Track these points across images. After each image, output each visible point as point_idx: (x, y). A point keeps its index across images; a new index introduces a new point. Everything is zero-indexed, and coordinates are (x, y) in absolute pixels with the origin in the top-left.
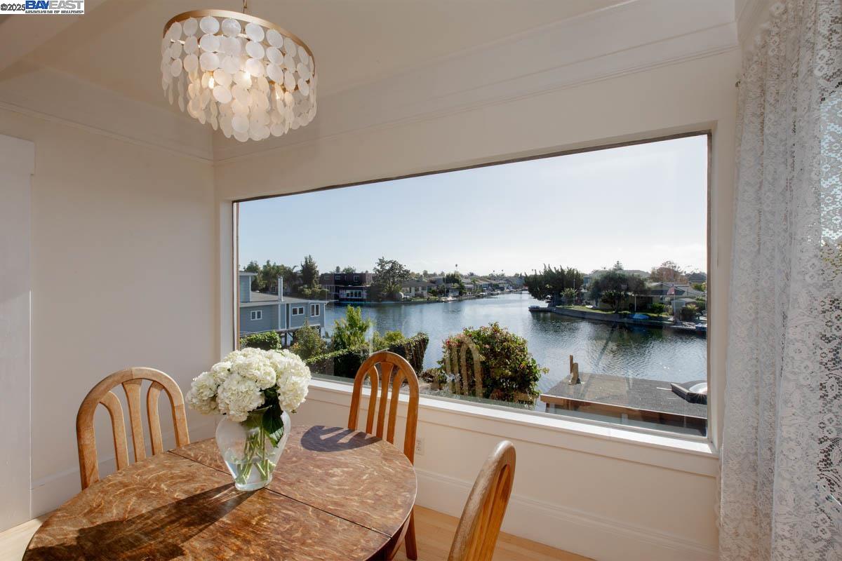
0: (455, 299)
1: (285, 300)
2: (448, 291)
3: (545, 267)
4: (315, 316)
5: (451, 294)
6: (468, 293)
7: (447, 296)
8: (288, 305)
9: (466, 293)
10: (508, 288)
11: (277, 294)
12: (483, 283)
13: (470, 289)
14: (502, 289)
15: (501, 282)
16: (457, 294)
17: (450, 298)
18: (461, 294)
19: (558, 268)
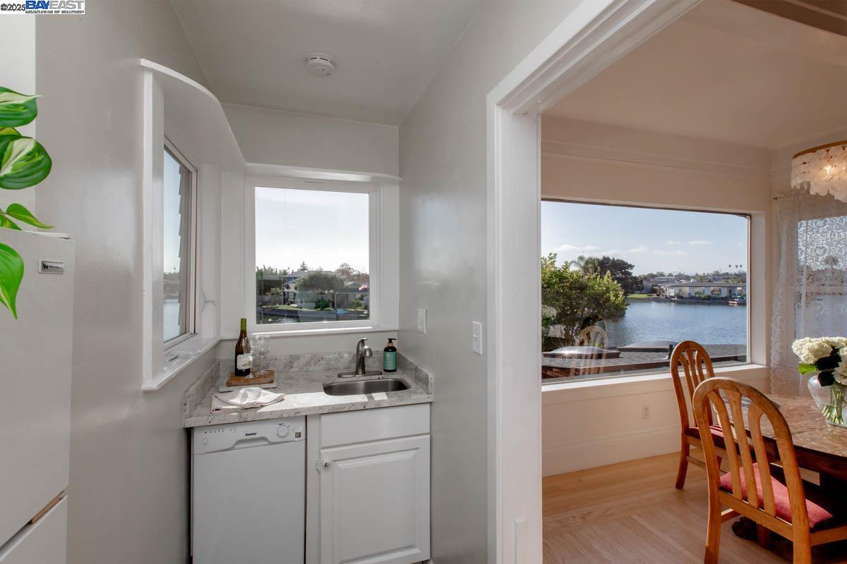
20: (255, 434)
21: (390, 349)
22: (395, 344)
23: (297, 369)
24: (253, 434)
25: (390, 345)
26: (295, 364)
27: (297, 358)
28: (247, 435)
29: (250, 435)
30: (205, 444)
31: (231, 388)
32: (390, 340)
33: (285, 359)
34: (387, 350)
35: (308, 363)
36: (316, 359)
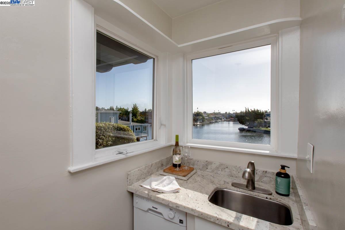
0: (201, 123)
1: (132, 124)
2: (197, 120)
3: (246, 109)
4: (145, 131)
5: (199, 121)
6: (206, 121)
7: (197, 122)
8: (134, 126)
9: (205, 121)
10: (223, 119)
11: (129, 121)
12: (212, 116)
13: (207, 119)
14: (221, 119)
15: (220, 116)
16: (201, 121)
17: (198, 123)
18: (203, 121)
19: (253, 109)
20: (157, 209)
21: (282, 175)
22: (288, 171)
23: (210, 171)
24: (156, 208)
25: (283, 171)
26: (209, 167)
27: (211, 163)
28: (153, 207)
29: (154, 208)
30: (137, 203)
31: (165, 174)
32: (283, 167)
33: (204, 162)
34: (279, 174)
35: (217, 168)
36: (223, 167)
